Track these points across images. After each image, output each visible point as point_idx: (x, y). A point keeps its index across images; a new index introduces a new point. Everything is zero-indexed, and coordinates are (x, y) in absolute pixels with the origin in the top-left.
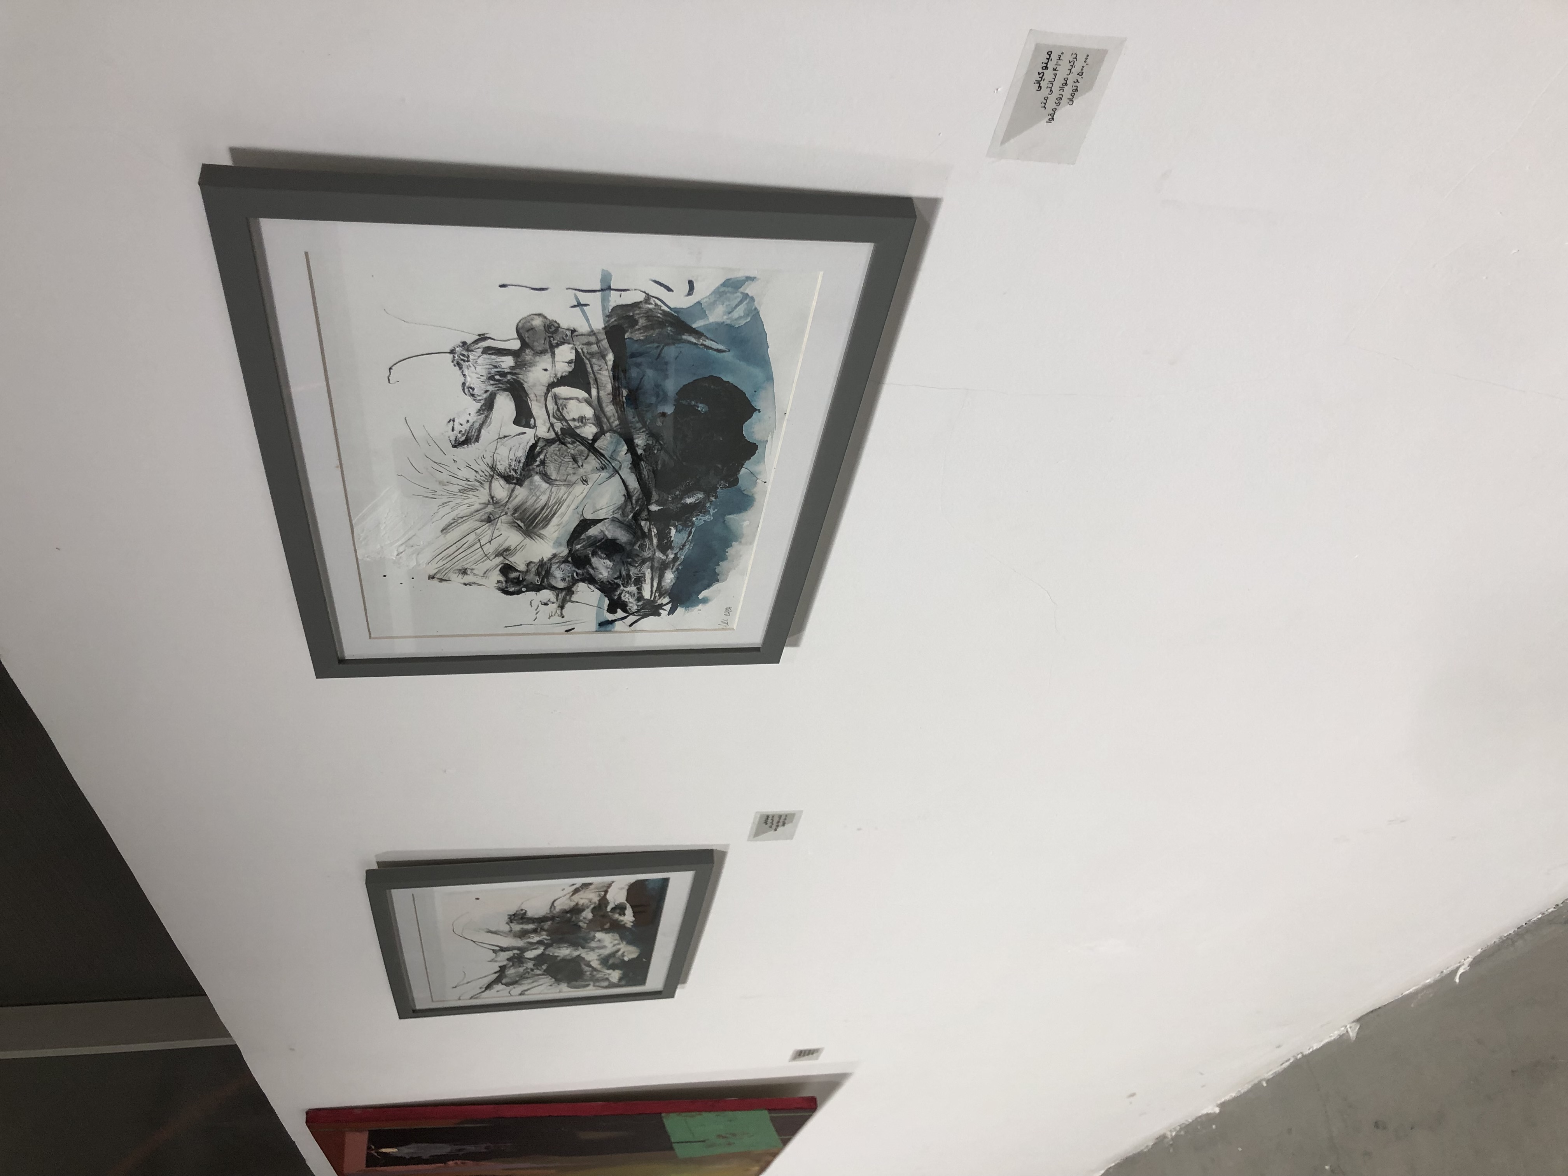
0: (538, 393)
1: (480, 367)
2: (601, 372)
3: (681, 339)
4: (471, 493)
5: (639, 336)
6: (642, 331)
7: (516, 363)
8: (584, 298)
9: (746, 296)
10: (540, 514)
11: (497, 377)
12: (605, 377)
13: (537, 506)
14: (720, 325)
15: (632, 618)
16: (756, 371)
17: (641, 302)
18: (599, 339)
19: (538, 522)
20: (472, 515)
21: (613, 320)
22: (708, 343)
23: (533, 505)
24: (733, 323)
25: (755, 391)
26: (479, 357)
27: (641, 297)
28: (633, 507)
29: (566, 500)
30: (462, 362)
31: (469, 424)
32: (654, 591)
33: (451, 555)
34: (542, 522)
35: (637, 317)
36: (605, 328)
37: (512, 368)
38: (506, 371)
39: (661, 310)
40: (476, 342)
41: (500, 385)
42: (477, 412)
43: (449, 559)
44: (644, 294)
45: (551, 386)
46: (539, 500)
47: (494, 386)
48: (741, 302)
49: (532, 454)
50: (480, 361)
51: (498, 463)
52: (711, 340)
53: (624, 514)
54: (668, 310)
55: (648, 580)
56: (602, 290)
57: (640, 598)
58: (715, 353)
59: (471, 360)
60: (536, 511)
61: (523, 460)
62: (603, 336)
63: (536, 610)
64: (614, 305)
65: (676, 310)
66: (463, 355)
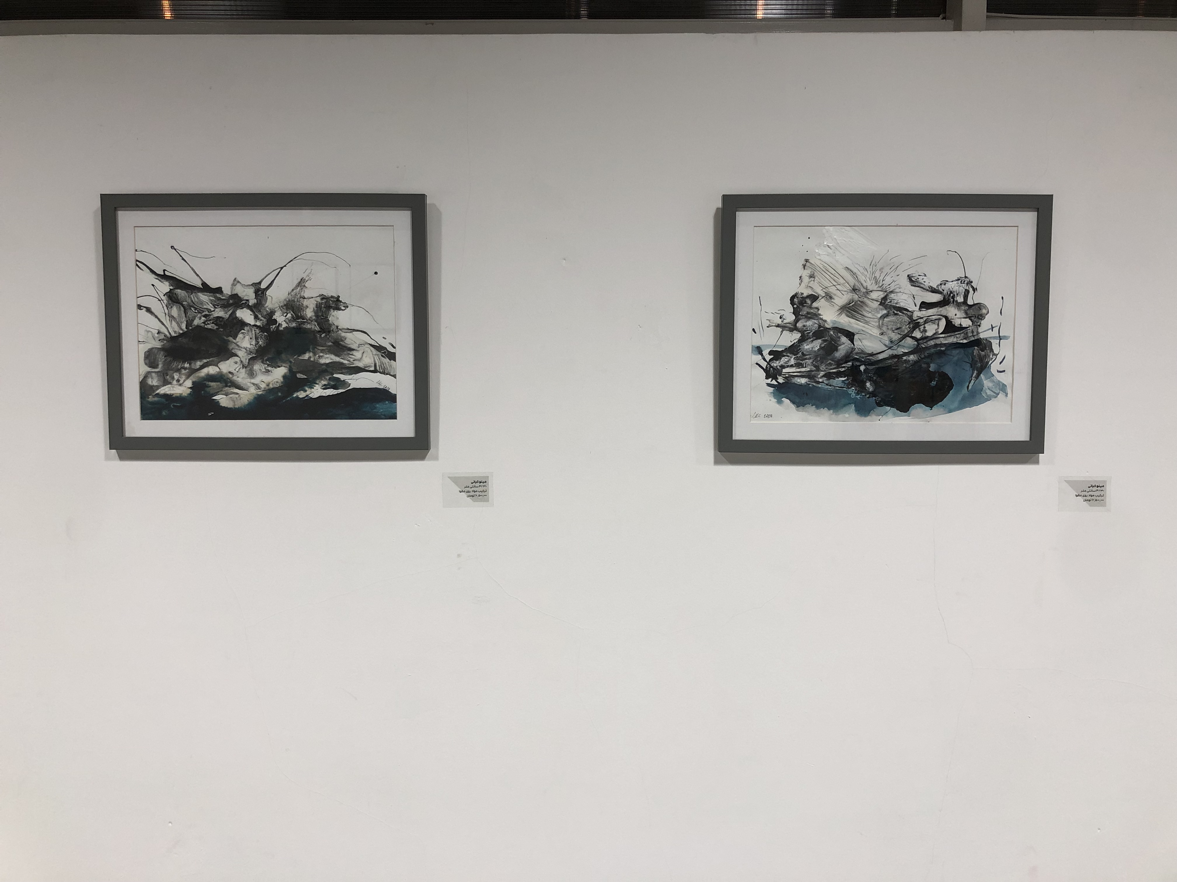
0: (942, 312)
1: (958, 288)
2: (956, 338)
3: (975, 370)
4: (874, 282)
5: (976, 352)
6: (978, 354)
7: (960, 303)
8: (996, 330)
9: (998, 394)
10: (858, 314)
11: (952, 295)
12: (952, 340)
13: (863, 312)
14: (983, 386)
15: (764, 364)
16: (956, 404)
17: (993, 352)
18: (975, 336)
19: (852, 313)
20: (859, 281)
21: (985, 342)
22: (973, 381)
23: (865, 310)
24: (983, 390)
25: (943, 406)
26: (964, 288)
27: (996, 352)
28: (864, 357)
29: (868, 325)
30: (960, 281)
31: (923, 283)
32: (789, 374)
33: (828, 271)
34: (852, 314)
35: (986, 351)
36: (980, 338)
37: (957, 301)
38: (955, 299)
39: (989, 361)
40: (972, 287)
41: (947, 296)
42: (930, 286)
43: (824, 270)
44: (997, 353)
45: (946, 318)
46: (868, 313)
47: (947, 294)
48: (995, 393)
49: (901, 309)
50: (961, 288)
51: (895, 294)
52: (974, 383)
53: (857, 354)
54: (990, 363)
55: (799, 370)
56: (1000, 336)
57: (783, 367)
58: (967, 385)
59: (962, 285)
60: (860, 312)
61: (897, 305)
62: (976, 338)
63: (775, 313)
64: (992, 342)
65: (990, 367)
66: (964, 281)
